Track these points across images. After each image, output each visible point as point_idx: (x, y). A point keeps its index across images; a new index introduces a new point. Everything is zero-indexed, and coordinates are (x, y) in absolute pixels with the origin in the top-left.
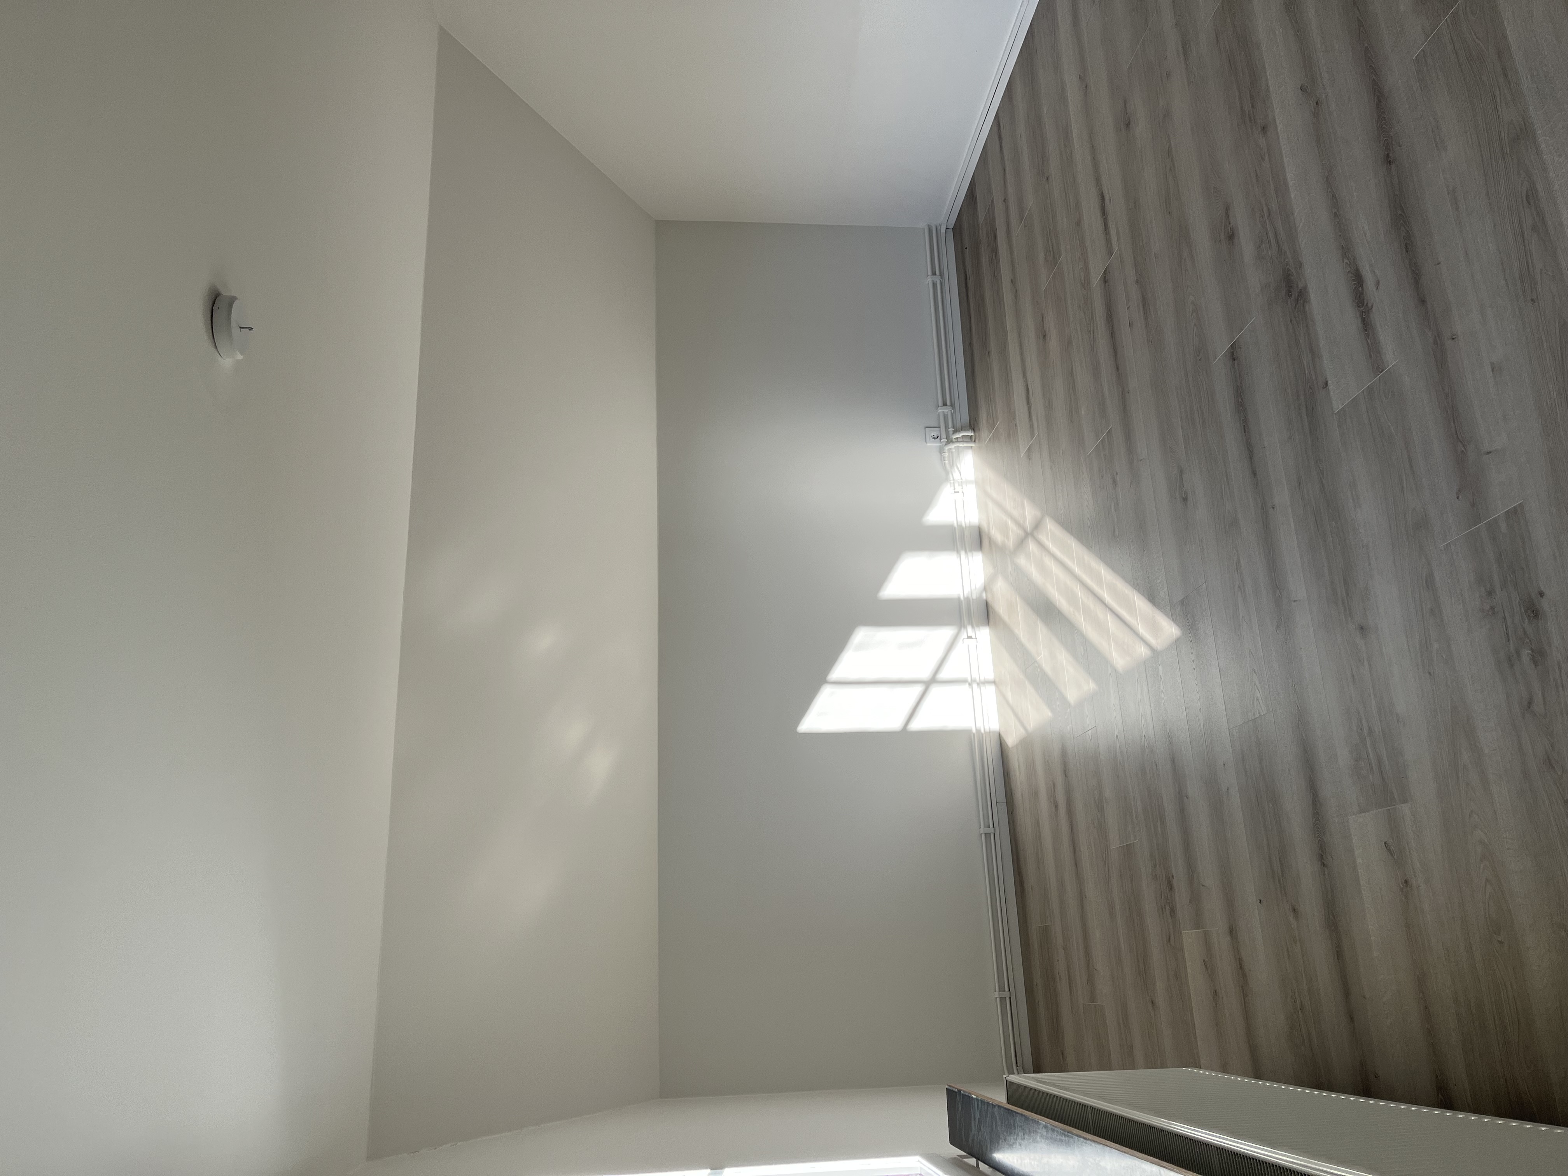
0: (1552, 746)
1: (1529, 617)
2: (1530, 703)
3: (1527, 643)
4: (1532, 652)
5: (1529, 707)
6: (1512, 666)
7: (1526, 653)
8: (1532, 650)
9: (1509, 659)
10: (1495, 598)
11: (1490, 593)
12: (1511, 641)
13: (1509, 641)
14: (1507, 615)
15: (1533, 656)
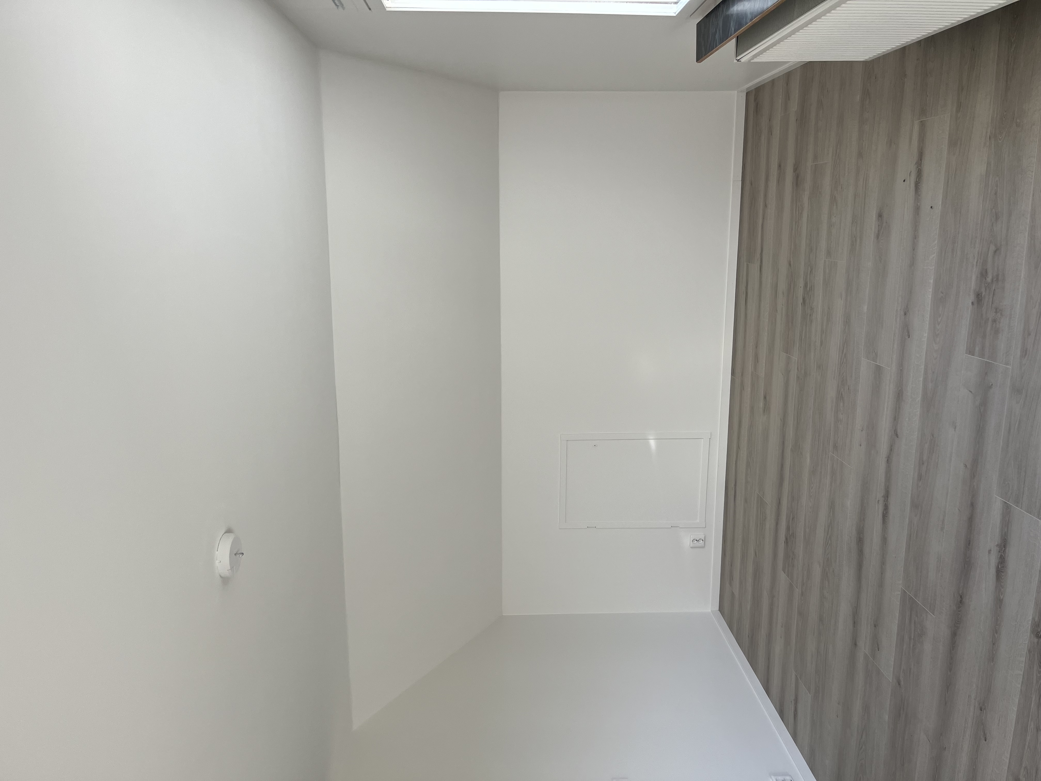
0: (992, 225)
1: (981, 296)
2: (995, 252)
3: (987, 284)
4: (986, 278)
5: (996, 249)
6: (998, 275)
7: (989, 279)
8: (986, 279)
9: (997, 280)
10: (993, 317)
11: (994, 321)
12: (993, 289)
13: (994, 290)
14: (991, 303)
15: (986, 276)
